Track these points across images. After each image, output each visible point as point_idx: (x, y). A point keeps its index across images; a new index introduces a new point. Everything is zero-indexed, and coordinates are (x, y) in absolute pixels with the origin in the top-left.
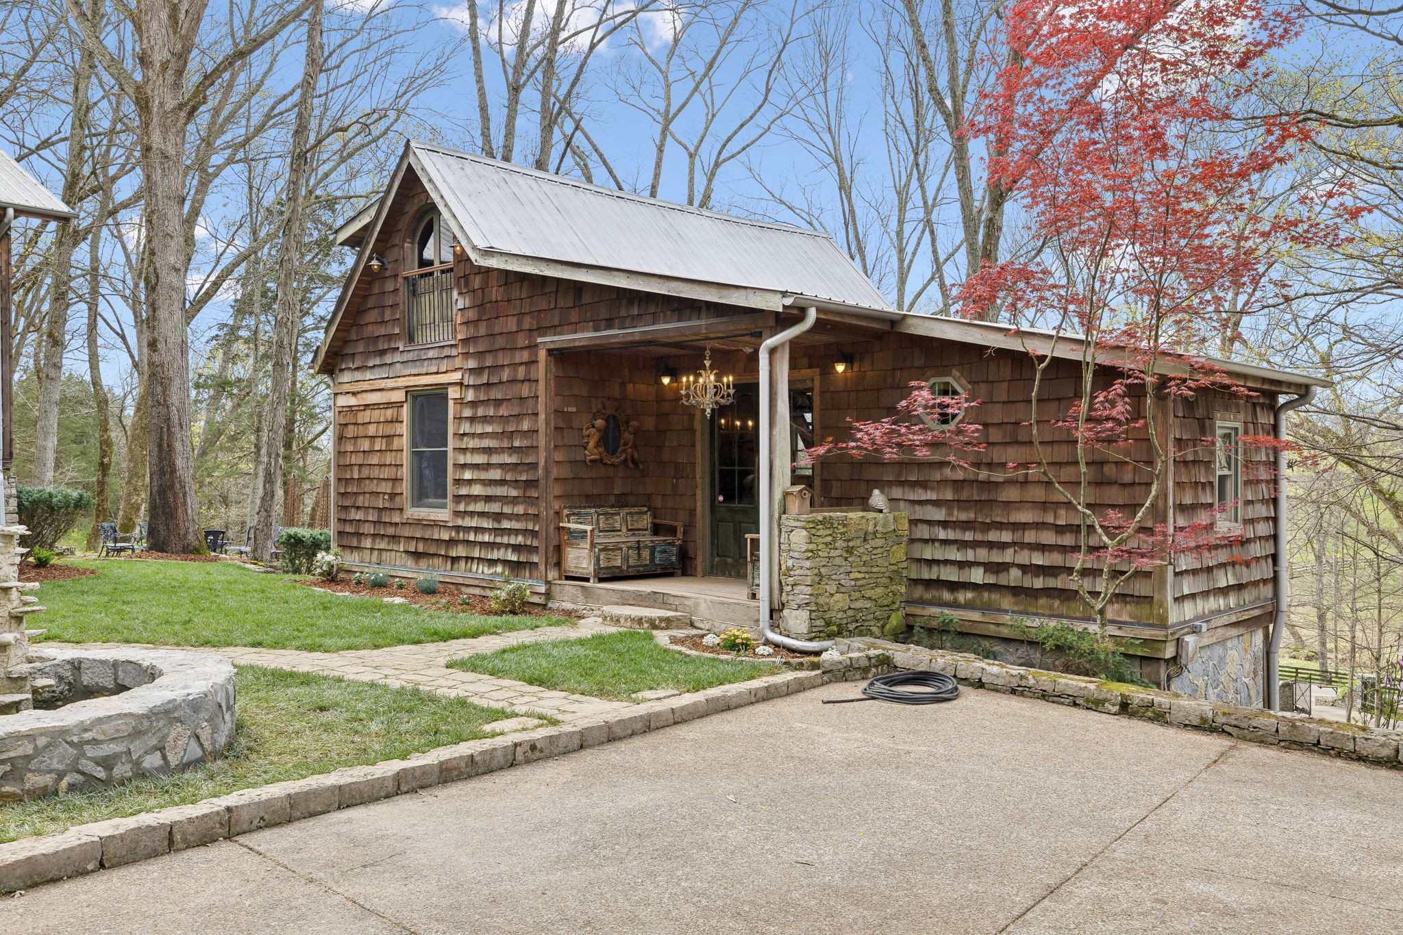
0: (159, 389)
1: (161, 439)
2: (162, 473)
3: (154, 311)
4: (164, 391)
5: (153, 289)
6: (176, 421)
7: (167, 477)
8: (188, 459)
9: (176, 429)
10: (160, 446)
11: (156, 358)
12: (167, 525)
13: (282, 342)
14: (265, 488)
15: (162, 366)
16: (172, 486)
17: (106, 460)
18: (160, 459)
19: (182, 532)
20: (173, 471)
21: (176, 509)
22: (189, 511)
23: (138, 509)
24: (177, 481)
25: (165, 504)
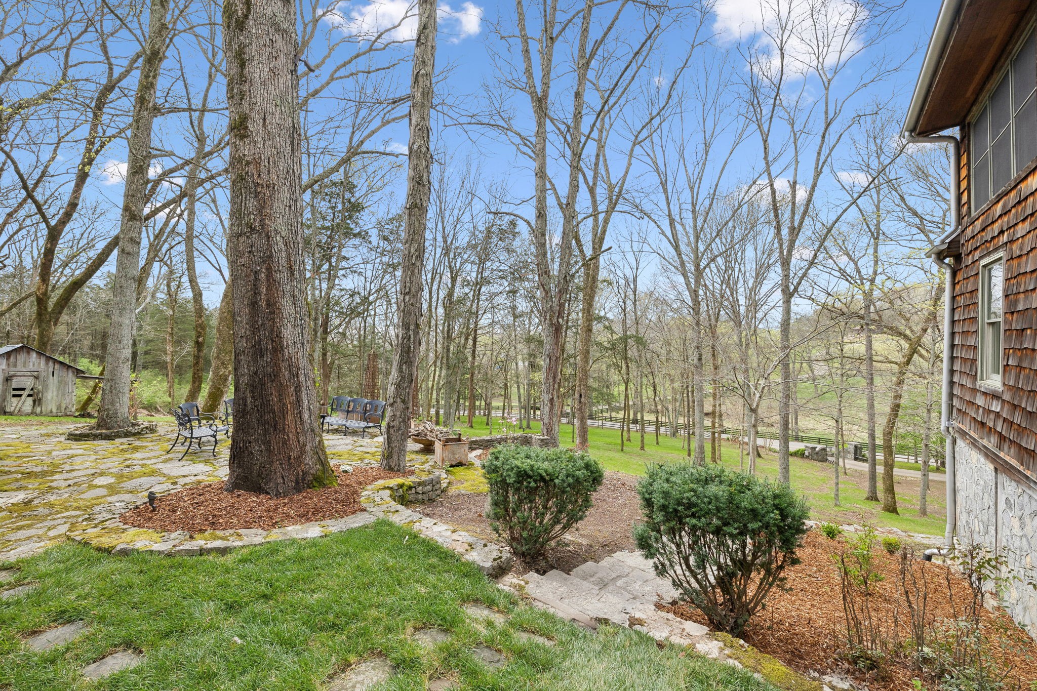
0: (252, 204)
1: (256, 293)
2: (258, 351)
3: (242, 65)
4: (261, 208)
5: (241, 25)
6: (284, 262)
7: (267, 358)
8: (303, 328)
9: (282, 276)
10: (254, 304)
11: (246, 150)
12: (268, 443)
13: (421, 177)
14: (400, 370)
15: (258, 163)
16: (275, 376)
17: (200, 339)
18: (255, 328)
19: (293, 455)
20: (278, 349)
21: (284, 413)
22: (306, 416)
23: (226, 380)
24: (284, 366)
25: (264, 406)
